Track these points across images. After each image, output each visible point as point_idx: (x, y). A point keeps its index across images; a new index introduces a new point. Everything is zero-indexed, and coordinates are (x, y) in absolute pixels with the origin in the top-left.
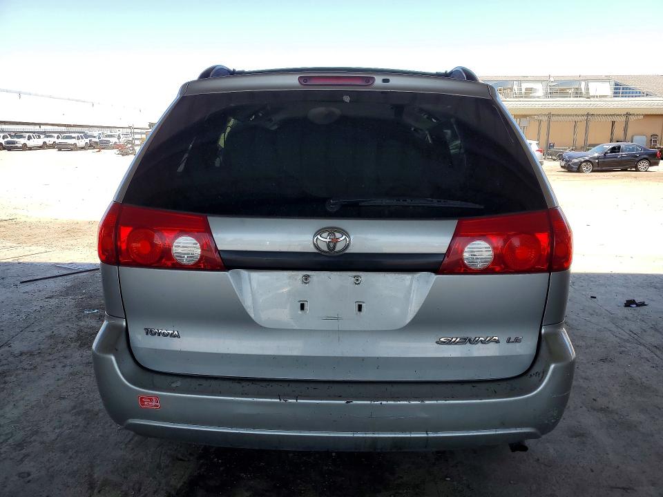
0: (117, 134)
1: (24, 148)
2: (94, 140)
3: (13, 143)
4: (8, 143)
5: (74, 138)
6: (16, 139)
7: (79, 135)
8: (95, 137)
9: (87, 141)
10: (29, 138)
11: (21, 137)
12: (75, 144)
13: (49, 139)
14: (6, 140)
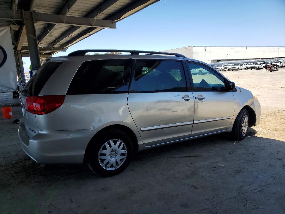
0: (280, 61)
1: (238, 69)
2: (268, 64)
3: (234, 68)
4: (233, 68)
5: (258, 64)
6: (236, 66)
7: (261, 63)
8: (269, 63)
9: (265, 65)
10: (241, 65)
11: (238, 65)
12: (258, 67)
13: (249, 65)
14: (233, 66)
